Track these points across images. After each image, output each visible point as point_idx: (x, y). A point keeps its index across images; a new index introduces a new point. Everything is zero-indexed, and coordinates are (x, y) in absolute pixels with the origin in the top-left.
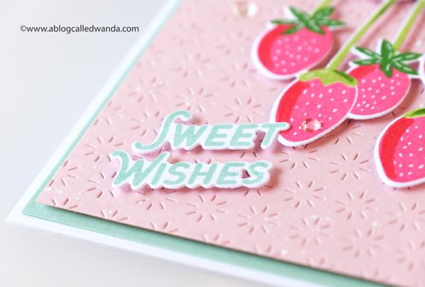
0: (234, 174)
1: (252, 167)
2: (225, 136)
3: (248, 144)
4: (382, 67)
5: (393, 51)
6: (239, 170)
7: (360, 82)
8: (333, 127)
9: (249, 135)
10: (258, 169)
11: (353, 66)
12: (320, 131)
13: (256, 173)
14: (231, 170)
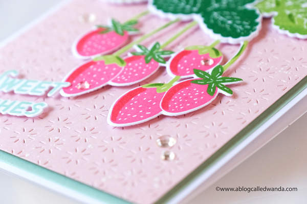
0: (23, 108)
1: (35, 105)
2: (30, 86)
3: (40, 92)
4: (147, 57)
5: (158, 49)
6: (27, 106)
7: (127, 65)
8: (96, 88)
9: (44, 87)
10: (38, 107)
11: (130, 55)
12: (87, 89)
13: (36, 109)
14: (22, 105)
